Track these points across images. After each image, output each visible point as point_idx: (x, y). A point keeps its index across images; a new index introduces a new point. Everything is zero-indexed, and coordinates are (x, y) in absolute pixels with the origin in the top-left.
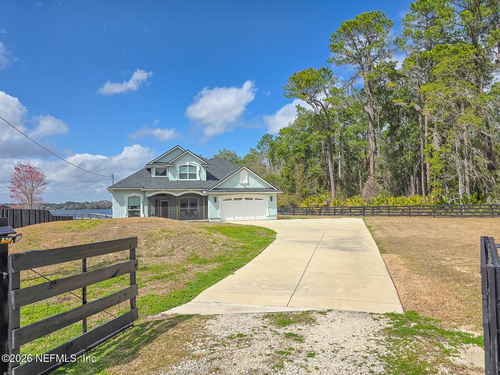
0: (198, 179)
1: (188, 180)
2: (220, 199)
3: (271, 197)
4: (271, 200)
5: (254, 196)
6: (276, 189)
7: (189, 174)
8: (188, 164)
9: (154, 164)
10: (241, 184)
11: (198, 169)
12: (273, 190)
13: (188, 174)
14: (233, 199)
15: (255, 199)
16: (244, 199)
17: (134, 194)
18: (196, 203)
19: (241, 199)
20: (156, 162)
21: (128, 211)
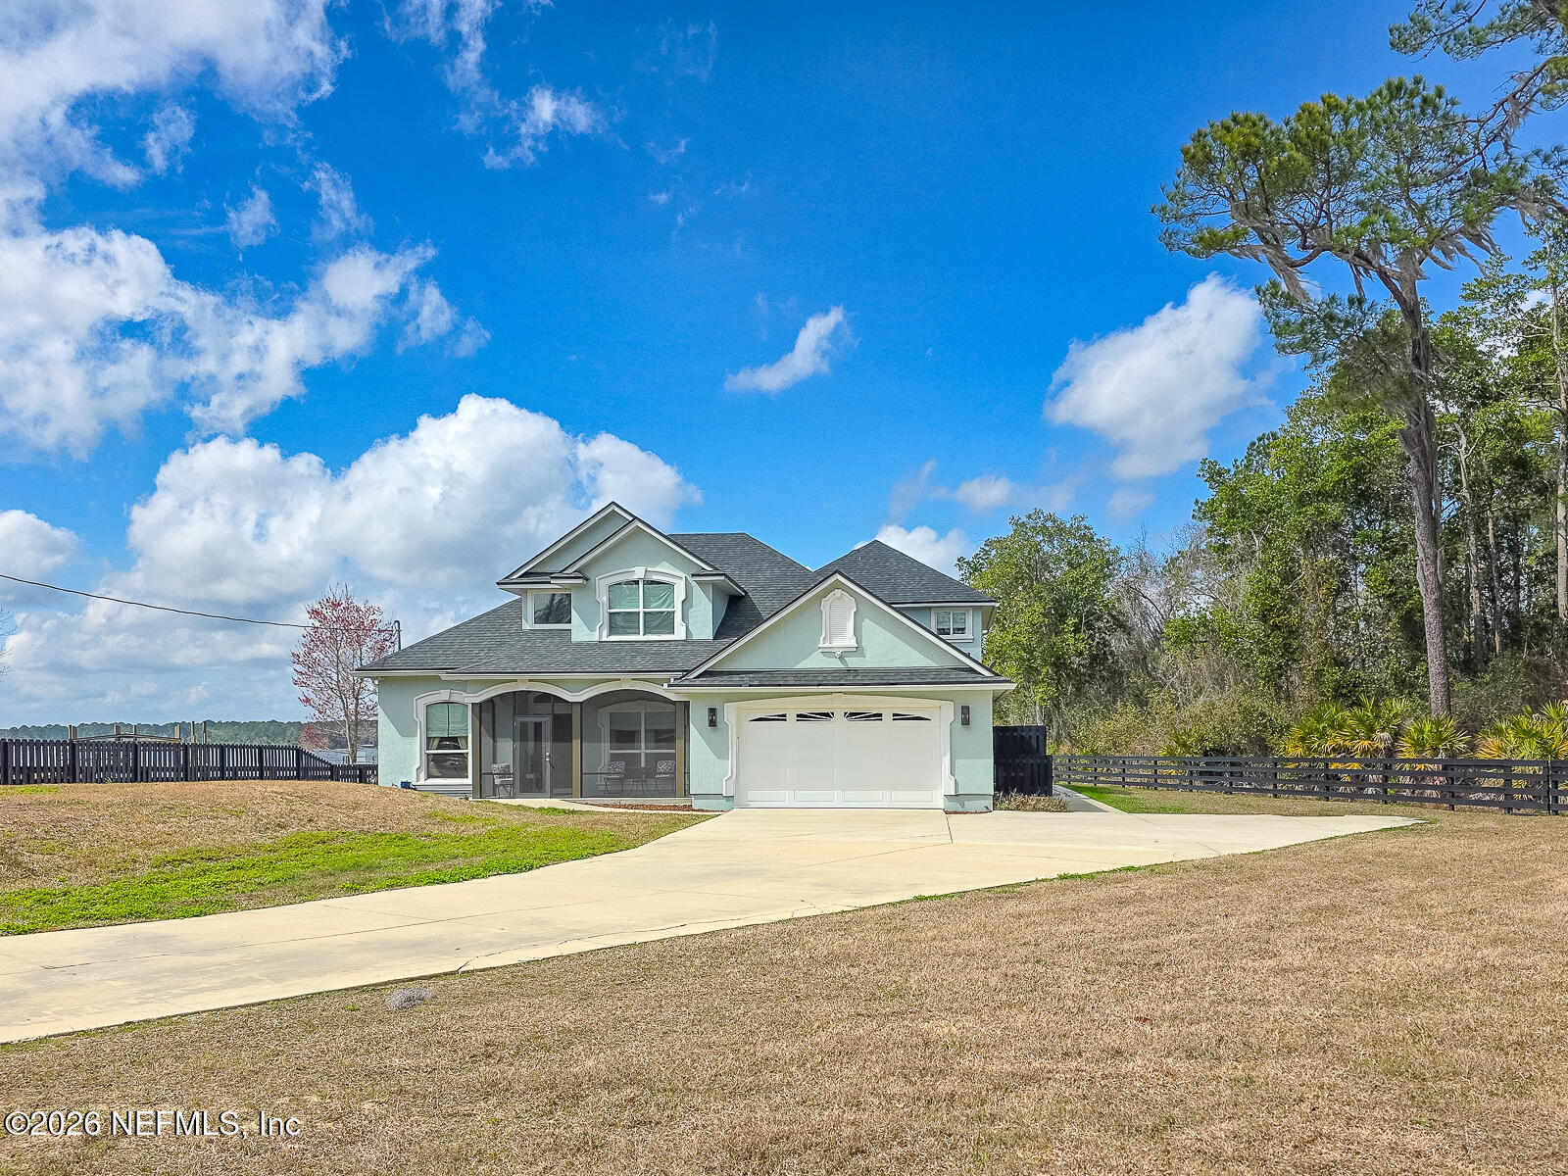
0: (680, 633)
1: (641, 637)
2: (729, 714)
3: (966, 710)
4: (966, 722)
5: (887, 705)
6: (986, 673)
7: (645, 613)
8: (639, 573)
9: (525, 580)
10: (827, 653)
11: (679, 595)
12: (970, 677)
13: (641, 615)
14: (791, 717)
15: (894, 715)
16: (839, 715)
17: (444, 695)
18: (635, 731)
19: (827, 715)
20: (532, 571)
21: (428, 755)
